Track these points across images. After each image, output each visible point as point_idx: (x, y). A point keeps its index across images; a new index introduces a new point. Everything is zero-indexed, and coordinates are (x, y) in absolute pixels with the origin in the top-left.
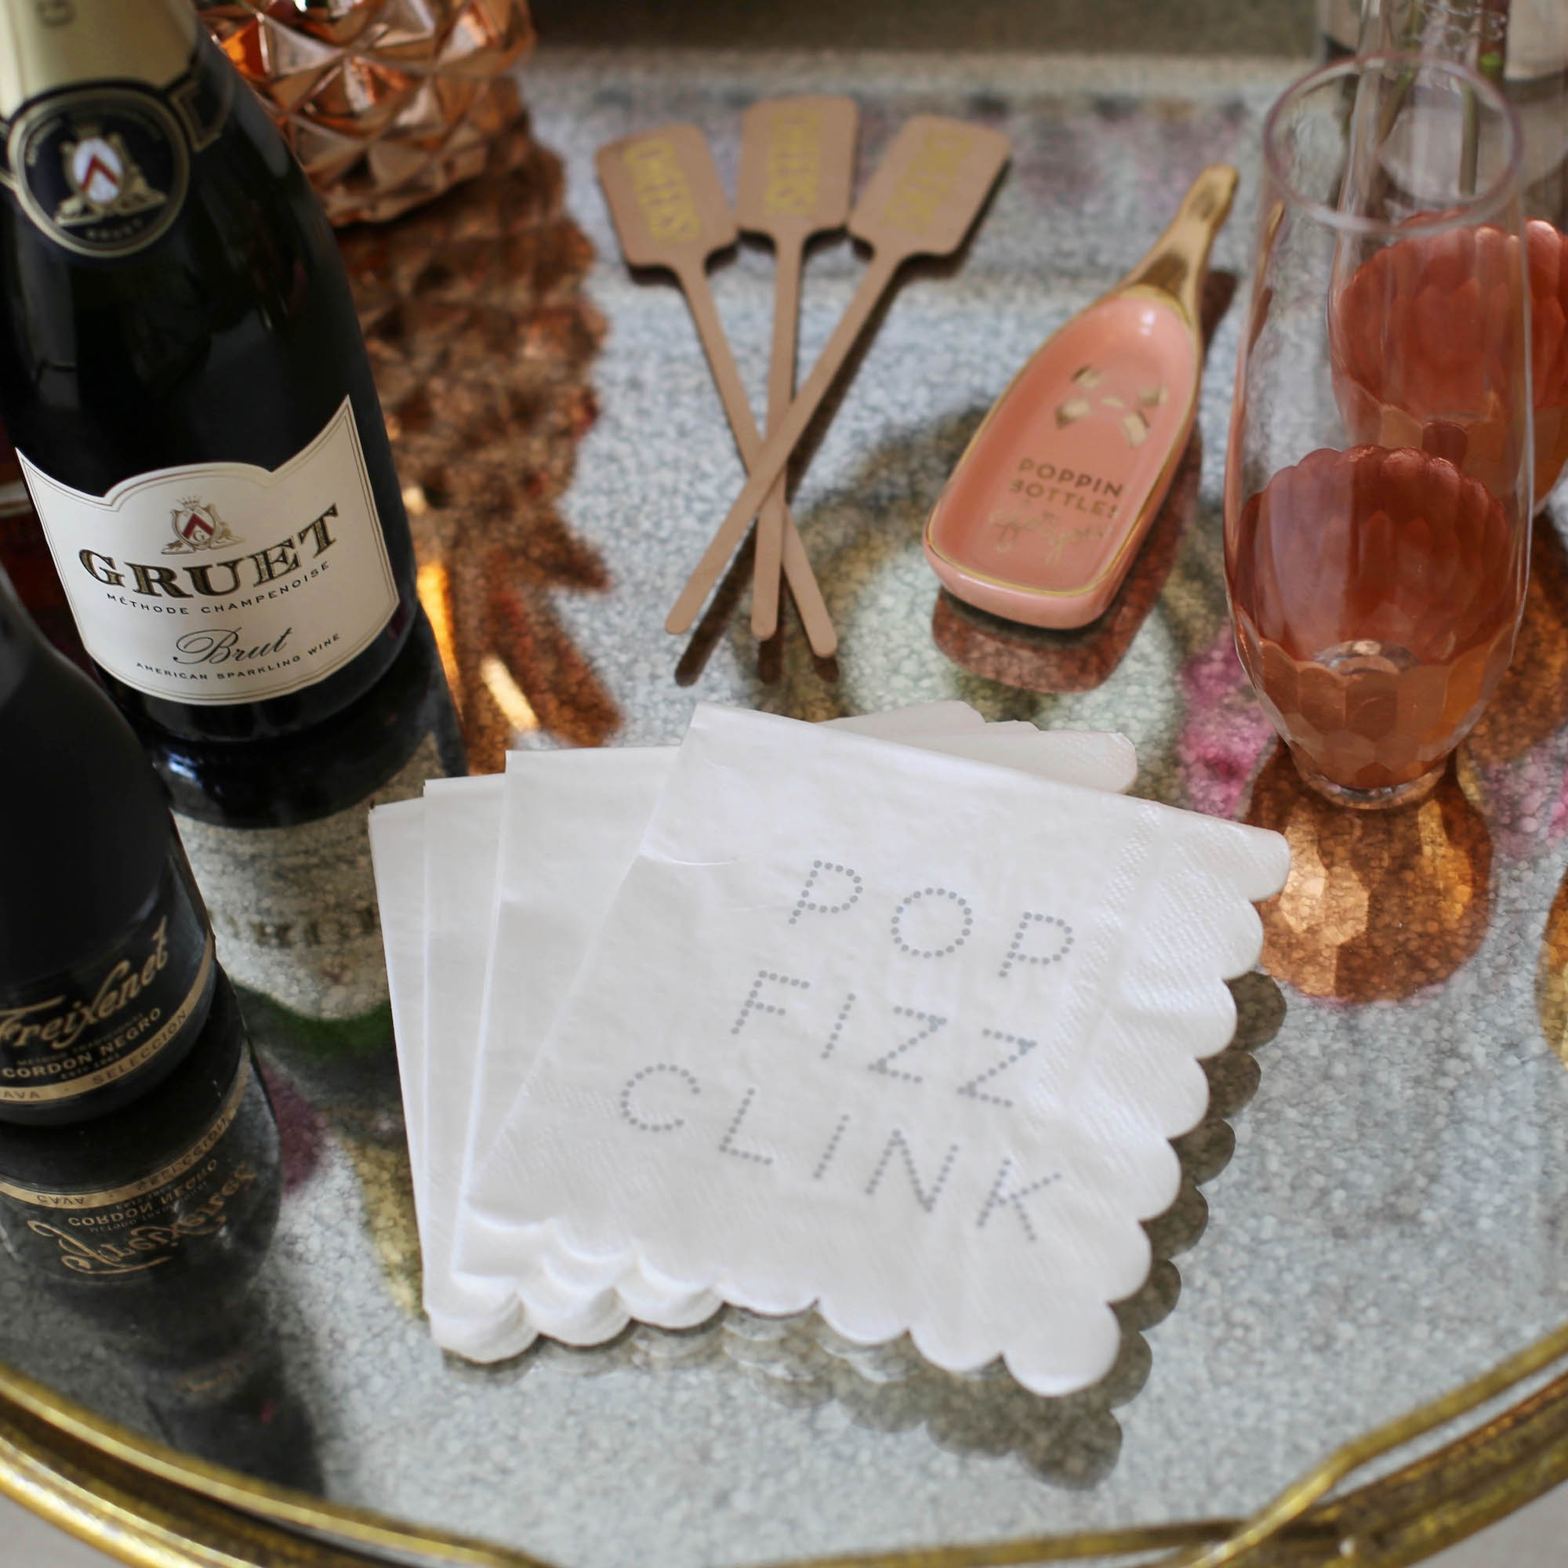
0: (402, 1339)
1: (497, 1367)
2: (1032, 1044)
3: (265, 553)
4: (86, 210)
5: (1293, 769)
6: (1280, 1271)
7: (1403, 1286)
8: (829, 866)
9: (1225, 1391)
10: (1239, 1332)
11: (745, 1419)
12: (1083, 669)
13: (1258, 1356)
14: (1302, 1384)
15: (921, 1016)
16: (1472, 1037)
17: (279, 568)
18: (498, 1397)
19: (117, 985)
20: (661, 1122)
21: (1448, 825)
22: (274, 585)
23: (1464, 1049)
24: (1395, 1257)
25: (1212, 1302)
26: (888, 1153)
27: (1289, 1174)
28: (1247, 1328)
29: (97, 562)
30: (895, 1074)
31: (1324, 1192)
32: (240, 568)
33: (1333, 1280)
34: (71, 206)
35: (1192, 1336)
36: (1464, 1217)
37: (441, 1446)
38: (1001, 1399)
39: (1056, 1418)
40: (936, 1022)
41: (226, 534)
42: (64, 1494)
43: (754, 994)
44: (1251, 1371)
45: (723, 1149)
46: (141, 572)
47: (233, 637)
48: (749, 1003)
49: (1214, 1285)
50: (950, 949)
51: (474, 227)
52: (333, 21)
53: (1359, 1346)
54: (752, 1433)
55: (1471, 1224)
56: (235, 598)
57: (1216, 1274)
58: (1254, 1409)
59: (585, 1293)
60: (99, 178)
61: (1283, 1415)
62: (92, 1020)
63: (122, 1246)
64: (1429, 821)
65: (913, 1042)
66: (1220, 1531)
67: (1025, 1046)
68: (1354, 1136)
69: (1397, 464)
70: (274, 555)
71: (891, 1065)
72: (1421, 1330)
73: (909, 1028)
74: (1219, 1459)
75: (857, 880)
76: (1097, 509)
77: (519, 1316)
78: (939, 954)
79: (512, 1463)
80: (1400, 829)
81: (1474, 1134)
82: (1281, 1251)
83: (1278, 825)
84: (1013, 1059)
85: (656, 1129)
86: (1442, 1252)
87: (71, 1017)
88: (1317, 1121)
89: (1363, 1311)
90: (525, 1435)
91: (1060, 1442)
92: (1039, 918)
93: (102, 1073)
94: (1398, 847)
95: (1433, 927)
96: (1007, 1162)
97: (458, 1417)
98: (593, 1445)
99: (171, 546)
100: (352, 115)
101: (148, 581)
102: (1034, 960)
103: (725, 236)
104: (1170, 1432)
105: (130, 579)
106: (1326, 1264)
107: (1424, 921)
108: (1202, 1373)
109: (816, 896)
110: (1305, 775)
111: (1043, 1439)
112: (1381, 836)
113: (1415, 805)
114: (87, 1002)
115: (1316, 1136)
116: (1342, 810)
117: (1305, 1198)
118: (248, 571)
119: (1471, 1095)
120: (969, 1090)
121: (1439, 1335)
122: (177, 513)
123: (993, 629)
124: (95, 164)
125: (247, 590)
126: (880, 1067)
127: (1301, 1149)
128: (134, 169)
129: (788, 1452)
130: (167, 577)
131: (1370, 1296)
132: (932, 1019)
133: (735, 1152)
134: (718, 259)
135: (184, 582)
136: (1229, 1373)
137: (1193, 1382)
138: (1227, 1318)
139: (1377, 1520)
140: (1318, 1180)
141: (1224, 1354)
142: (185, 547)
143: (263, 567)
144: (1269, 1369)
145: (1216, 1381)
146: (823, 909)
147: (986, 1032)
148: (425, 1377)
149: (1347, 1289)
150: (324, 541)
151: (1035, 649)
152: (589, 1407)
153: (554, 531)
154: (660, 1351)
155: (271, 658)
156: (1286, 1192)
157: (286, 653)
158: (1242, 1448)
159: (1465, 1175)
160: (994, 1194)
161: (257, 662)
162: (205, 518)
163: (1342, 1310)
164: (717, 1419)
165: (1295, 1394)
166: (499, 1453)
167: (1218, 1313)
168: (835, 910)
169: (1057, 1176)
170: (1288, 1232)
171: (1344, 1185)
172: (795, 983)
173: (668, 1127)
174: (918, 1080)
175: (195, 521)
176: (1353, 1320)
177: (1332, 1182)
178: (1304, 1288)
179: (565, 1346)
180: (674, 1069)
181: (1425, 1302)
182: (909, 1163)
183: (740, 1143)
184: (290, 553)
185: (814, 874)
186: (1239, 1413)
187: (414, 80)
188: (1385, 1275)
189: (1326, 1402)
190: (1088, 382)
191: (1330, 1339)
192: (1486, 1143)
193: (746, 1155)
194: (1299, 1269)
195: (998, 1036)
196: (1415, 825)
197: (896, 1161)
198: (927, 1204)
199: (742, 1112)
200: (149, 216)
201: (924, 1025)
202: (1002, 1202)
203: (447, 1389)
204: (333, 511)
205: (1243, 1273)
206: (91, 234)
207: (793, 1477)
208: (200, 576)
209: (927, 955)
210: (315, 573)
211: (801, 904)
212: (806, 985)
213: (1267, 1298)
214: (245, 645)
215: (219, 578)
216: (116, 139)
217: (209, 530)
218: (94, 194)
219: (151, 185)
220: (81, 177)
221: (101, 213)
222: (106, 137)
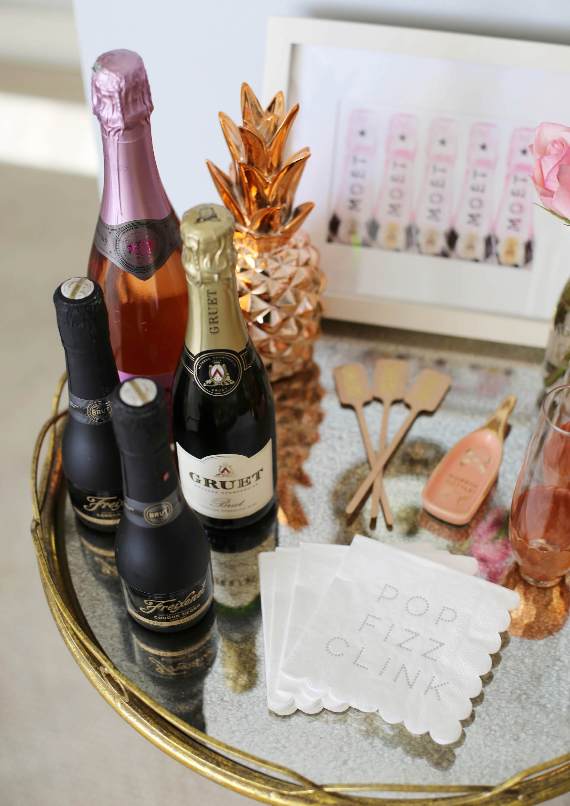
0: (258, 706)
1: (284, 717)
2: (443, 644)
3: (242, 480)
4: (212, 383)
5: (519, 573)
6: (506, 716)
7: (540, 725)
8: (389, 586)
9: (488, 748)
10: (493, 732)
11: (353, 741)
12: (462, 536)
13: (498, 740)
14: (510, 749)
15: (413, 632)
16: (564, 656)
17: (245, 484)
18: (284, 725)
19: (190, 597)
20: (337, 654)
21: (562, 594)
22: (242, 488)
23: (562, 659)
24: (538, 716)
25: (486, 723)
26: (401, 670)
27: (510, 689)
28: (495, 731)
29: (194, 476)
30: (404, 648)
31: (520, 695)
32: (235, 483)
33: (520, 721)
34: (208, 382)
35: (480, 732)
36: (558, 707)
37: (267, 738)
38: (425, 743)
39: (440, 751)
40: (417, 635)
41: (233, 473)
42: (162, 738)
43: (366, 620)
44: (496, 744)
45: (354, 664)
46: (207, 481)
47: (228, 501)
48: (364, 623)
49: (487, 718)
50: (422, 614)
51: (296, 385)
52: (270, 327)
53: (526, 740)
54: (355, 745)
55: (560, 709)
56: (232, 491)
57: (488, 715)
58: (496, 755)
59: (312, 700)
60: (218, 375)
61: (503, 758)
62: (182, 606)
63: (175, 668)
64: (556, 593)
65: (410, 639)
66: (487, 789)
67: (441, 644)
68: (529, 680)
69: (560, 492)
70: (245, 480)
71: (403, 645)
72: (544, 738)
73: (409, 635)
74: (485, 768)
75: (397, 591)
76: (470, 491)
77: (293, 704)
78: (419, 615)
79: (287, 745)
80: (548, 593)
81: (563, 684)
82: (506, 711)
83: (513, 589)
84: (438, 648)
85: (336, 655)
86: (551, 716)
87: (177, 604)
88: (519, 675)
89: (528, 730)
90: (291, 737)
91: (441, 757)
92: (448, 608)
93: (181, 620)
94: (547, 599)
95: (556, 623)
96: (434, 677)
97: (272, 730)
98: (310, 742)
99: (218, 475)
100: (270, 353)
101: (208, 483)
102: (446, 620)
103: (368, 398)
104: (472, 758)
105: (203, 482)
106: (519, 716)
107: (554, 621)
108: (482, 743)
109: (385, 594)
110: (523, 575)
111: (436, 756)
112: (543, 595)
113: (553, 587)
114: (182, 601)
115: (519, 679)
116: (532, 586)
117: (514, 697)
118: (237, 484)
119: (563, 672)
120: (425, 655)
121: (549, 740)
122: (221, 466)
123: (438, 522)
124: (217, 371)
125: (236, 489)
126: (400, 645)
127: (514, 682)
128: (227, 374)
129: (365, 751)
130: (214, 483)
131: (531, 726)
132: (416, 633)
133: (358, 665)
134: (367, 404)
135: (218, 485)
136: (490, 744)
137: (479, 745)
138: (490, 727)
139: (530, 791)
140: (518, 692)
141: (488, 738)
142: (221, 476)
143: (241, 483)
144: (500, 744)
145: (486, 745)
146: (387, 598)
147: (431, 639)
148: (264, 717)
149: (524, 723)
150: (258, 478)
151: (450, 529)
152: (310, 732)
153: (300, 470)
154: (331, 718)
155: (238, 508)
156: (509, 694)
157: (242, 507)
158: (491, 765)
159: (560, 695)
160: (430, 686)
161: (234, 508)
162: (228, 469)
163: (522, 729)
164: (345, 740)
165: (507, 752)
166: (283, 742)
167: (488, 727)
168: (390, 599)
169: (448, 683)
170: (509, 705)
171: (525, 694)
172: (378, 618)
173: (339, 655)
174: (410, 650)
175: (225, 469)
176: (525, 733)
177: (522, 693)
178: (512, 722)
179: (304, 713)
180: (342, 639)
181: (546, 730)
182: (406, 674)
183: (359, 662)
184: (249, 480)
185: (385, 588)
186: (491, 755)
187: (288, 345)
188: (535, 721)
189: (516, 755)
190: (470, 453)
191: (518, 737)
192: (566, 686)
193: (361, 666)
194: (511, 716)
195: (434, 641)
196: (552, 593)
197: (403, 672)
198: (411, 686)
199: (360, 653)
201: (413, 635)
202: (432, 688)
203: (270, 722)
204: (262, 470)
205: (495, 716)
206: (213, 390)
207: (365, 759)
208: (223, 484)
209: (416, 615)
210: (254, 486)
211: (381, 596)
212: (380, 619)
213: (502, 724)
214: (231, 503)
215: (228, 485)
216: (224, 365)
217: (228, 472)
218: (215, 379)
219: (231, 379)
220: (212, 374)
221: (216, 384)
222: (221, 364)
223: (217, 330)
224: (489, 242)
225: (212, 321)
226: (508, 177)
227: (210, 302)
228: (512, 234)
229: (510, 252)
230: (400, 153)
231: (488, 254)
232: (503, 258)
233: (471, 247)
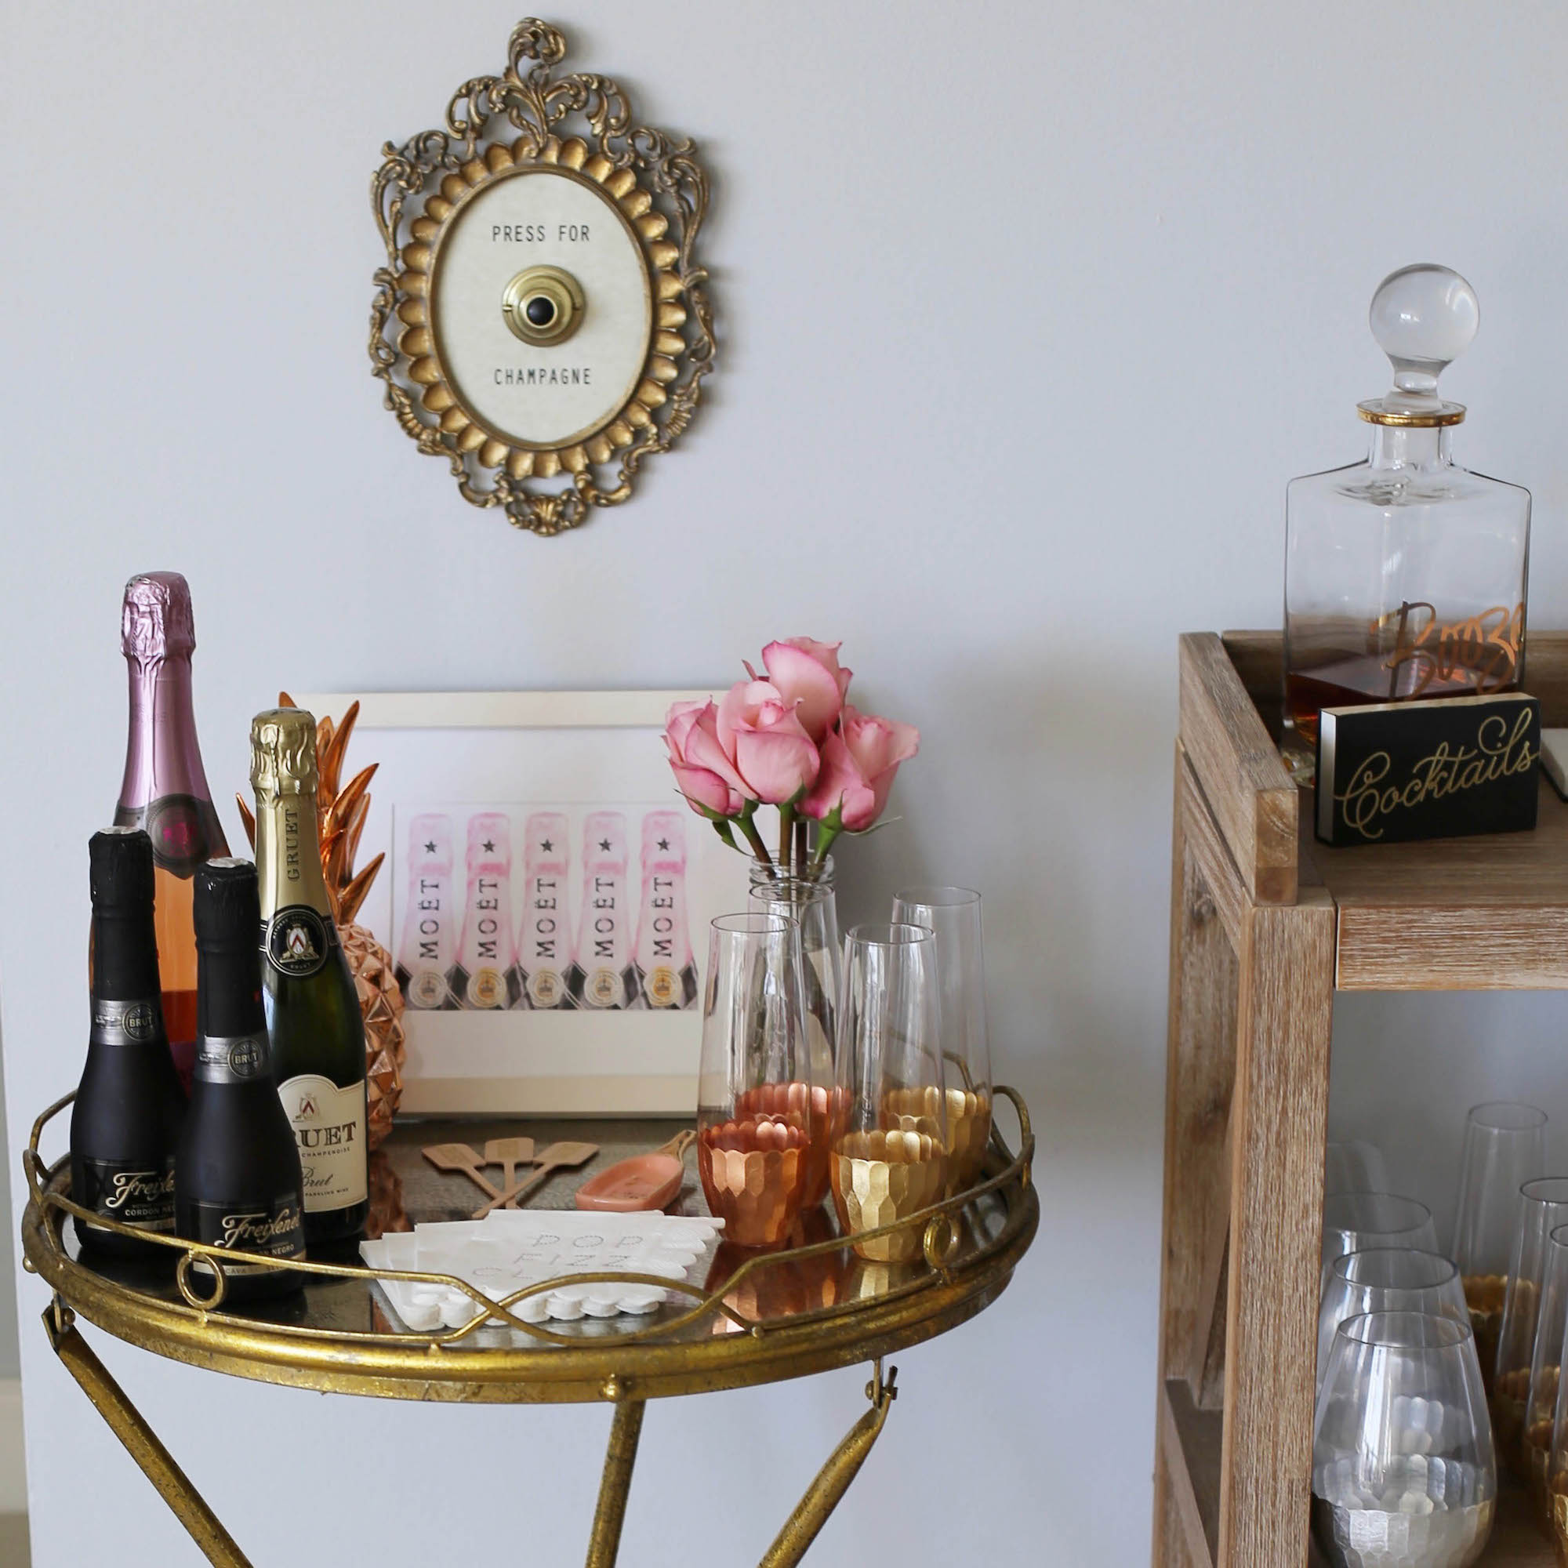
3: (330, 1129)
4: (292, 956)
8: (548, 1236)
17: (334, 1140)
22: (331, 1148)
32: (320, 1134)
34: (285, 955)
41: (319, 1114)
43: (521, 1257)
47: (311, 1173)
60: (298, 943)
62: (273, 1232)
70: (333, 1132)
75: (559, 1237)
87: (266, 1227)
92: (630, 1237)
99: (297, 1117)
102: (629, 1244)
114: (273, 1222)
118: (323, 1137)
122: (302, 1099)
124: (297, 938)
125: (321, 1148)
128: (310, 943)
132: (590, 1256)
142: (303, 1119)
143: (329, 1137)
150: (350, 1136)
155: (323, 1189)
157: (329, 1187)
161: (318, 1188)
162: (313, 1103)
175: (309, 1104)
184: (338, 1135)
185: (541, 1238)
200: (313, 962)
204: (354, 1124)
206: (292, 966)
209: (587, 1246)
210: (344, 1150)
211: (537, 1243)
214: (315, 1179)
215: (311, 1138)
216: (305, 930)
217: (312, 1110)
218: (295, 950)
219: (315, 950)
220: (291, 944)
221: (296, 957)
222: (302, 928)
223: (296, 875)
224: (631, 977)
225: (290, 860)
226: (645, 882)
227: (289, 829)
228: (662, 961)
229: (663, 988)
230: (486, 868)
231: (631, 994)
232: (653, 999)
233: (604, 989)
